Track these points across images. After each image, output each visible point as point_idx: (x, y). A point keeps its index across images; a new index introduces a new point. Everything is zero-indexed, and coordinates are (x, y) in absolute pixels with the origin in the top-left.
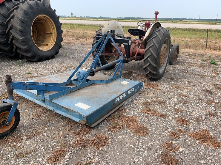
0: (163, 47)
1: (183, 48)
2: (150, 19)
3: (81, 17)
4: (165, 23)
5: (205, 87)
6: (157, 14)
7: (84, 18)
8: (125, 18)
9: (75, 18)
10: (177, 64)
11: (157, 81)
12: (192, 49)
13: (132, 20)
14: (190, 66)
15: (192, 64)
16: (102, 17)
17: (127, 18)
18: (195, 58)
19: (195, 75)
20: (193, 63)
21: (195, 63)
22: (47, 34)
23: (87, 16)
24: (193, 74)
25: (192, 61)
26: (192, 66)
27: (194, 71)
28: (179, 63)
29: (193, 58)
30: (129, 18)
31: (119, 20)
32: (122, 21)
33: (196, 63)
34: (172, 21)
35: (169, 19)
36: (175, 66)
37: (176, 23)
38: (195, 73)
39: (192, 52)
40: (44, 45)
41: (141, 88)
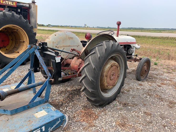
0: (108, 66)
1: (165, 59)
2: (149, 29)
3: (93, 27)
4: (162, 32)
5: (166, 128)
6: (119, 24)
7: (96, 28)
8: (128, 28)
9: (88, 28)
10: (147, 81)
11: (103, 107)
12: (174, 61)
13: (133, 30)
14: (162, 84)
15: (165, 82)
16: (110, 27)
17: (130, 28)
18: (173, 72)
19: (162, 100)
20: (167, 80)
21: (169, 80)
22: (21, 43)
23: (98, 27)
24: (159, 99)
25: (168, 76)
26: (165, 84)
27: (163, 93)
28: (150, 79)
29: (171, 73)
30: (132, 28)
31: (121, 30)
32: (124, 31)
33: (171, 81)
34: (169, 31)
35: (167, 29)
36: (142, 83)
37: (172, 33)
38: (163, 96)
39: (172, 64)
40: (16, 52)
41: (64, 124)
